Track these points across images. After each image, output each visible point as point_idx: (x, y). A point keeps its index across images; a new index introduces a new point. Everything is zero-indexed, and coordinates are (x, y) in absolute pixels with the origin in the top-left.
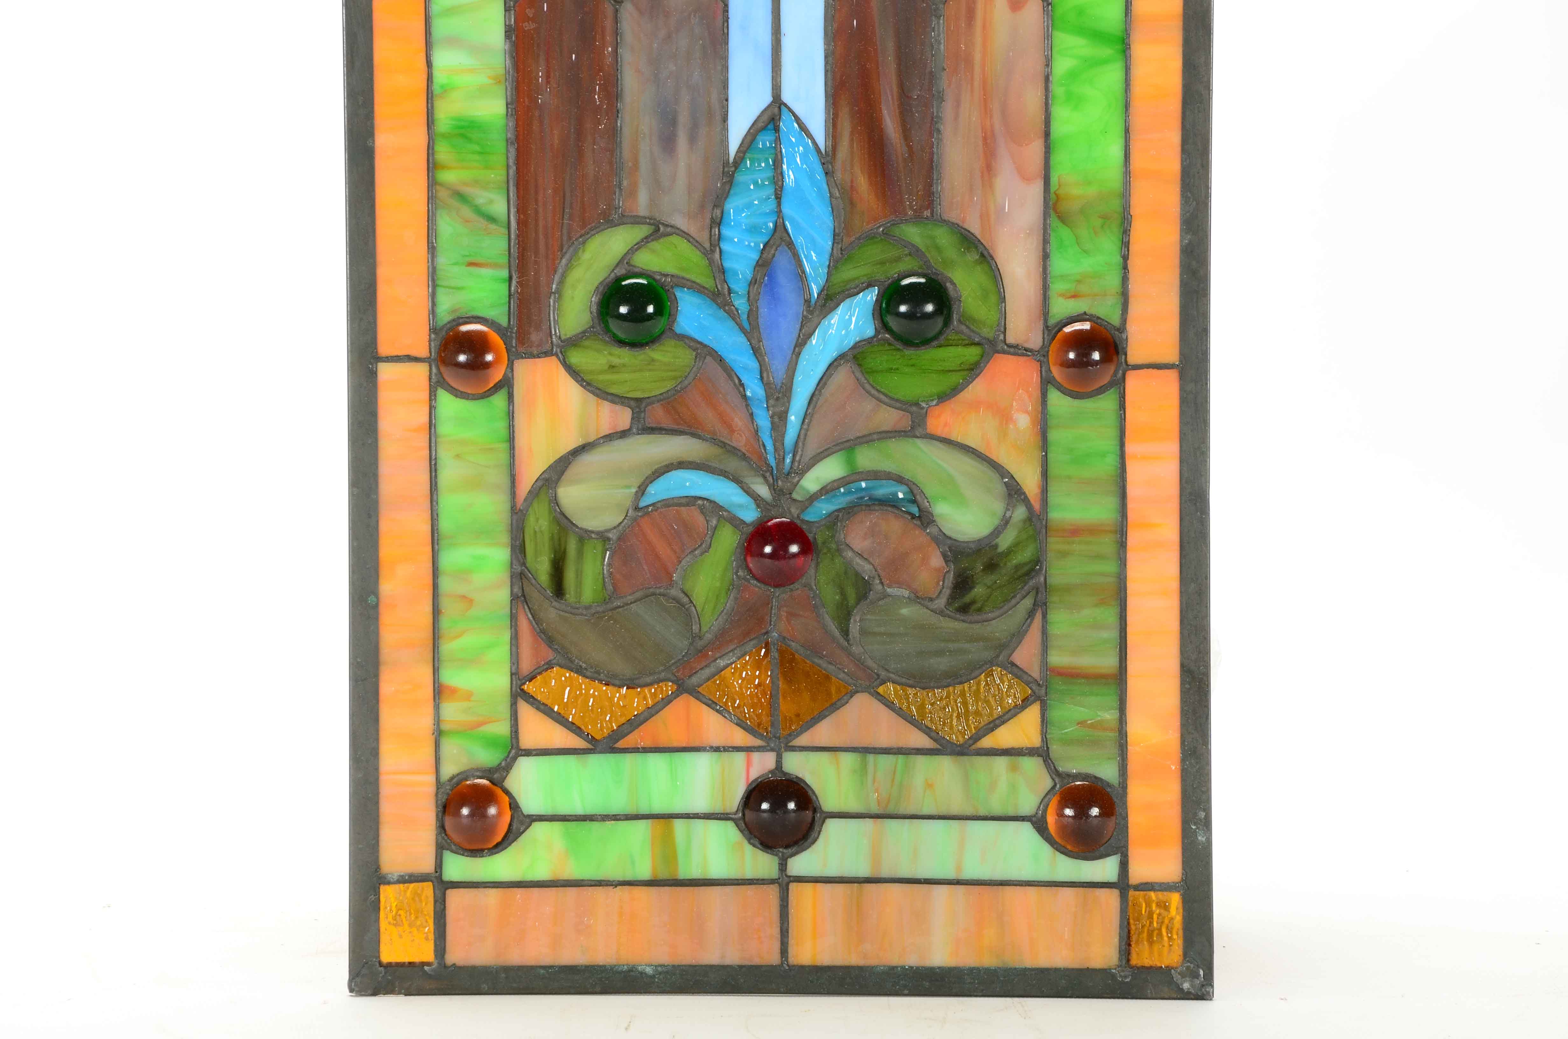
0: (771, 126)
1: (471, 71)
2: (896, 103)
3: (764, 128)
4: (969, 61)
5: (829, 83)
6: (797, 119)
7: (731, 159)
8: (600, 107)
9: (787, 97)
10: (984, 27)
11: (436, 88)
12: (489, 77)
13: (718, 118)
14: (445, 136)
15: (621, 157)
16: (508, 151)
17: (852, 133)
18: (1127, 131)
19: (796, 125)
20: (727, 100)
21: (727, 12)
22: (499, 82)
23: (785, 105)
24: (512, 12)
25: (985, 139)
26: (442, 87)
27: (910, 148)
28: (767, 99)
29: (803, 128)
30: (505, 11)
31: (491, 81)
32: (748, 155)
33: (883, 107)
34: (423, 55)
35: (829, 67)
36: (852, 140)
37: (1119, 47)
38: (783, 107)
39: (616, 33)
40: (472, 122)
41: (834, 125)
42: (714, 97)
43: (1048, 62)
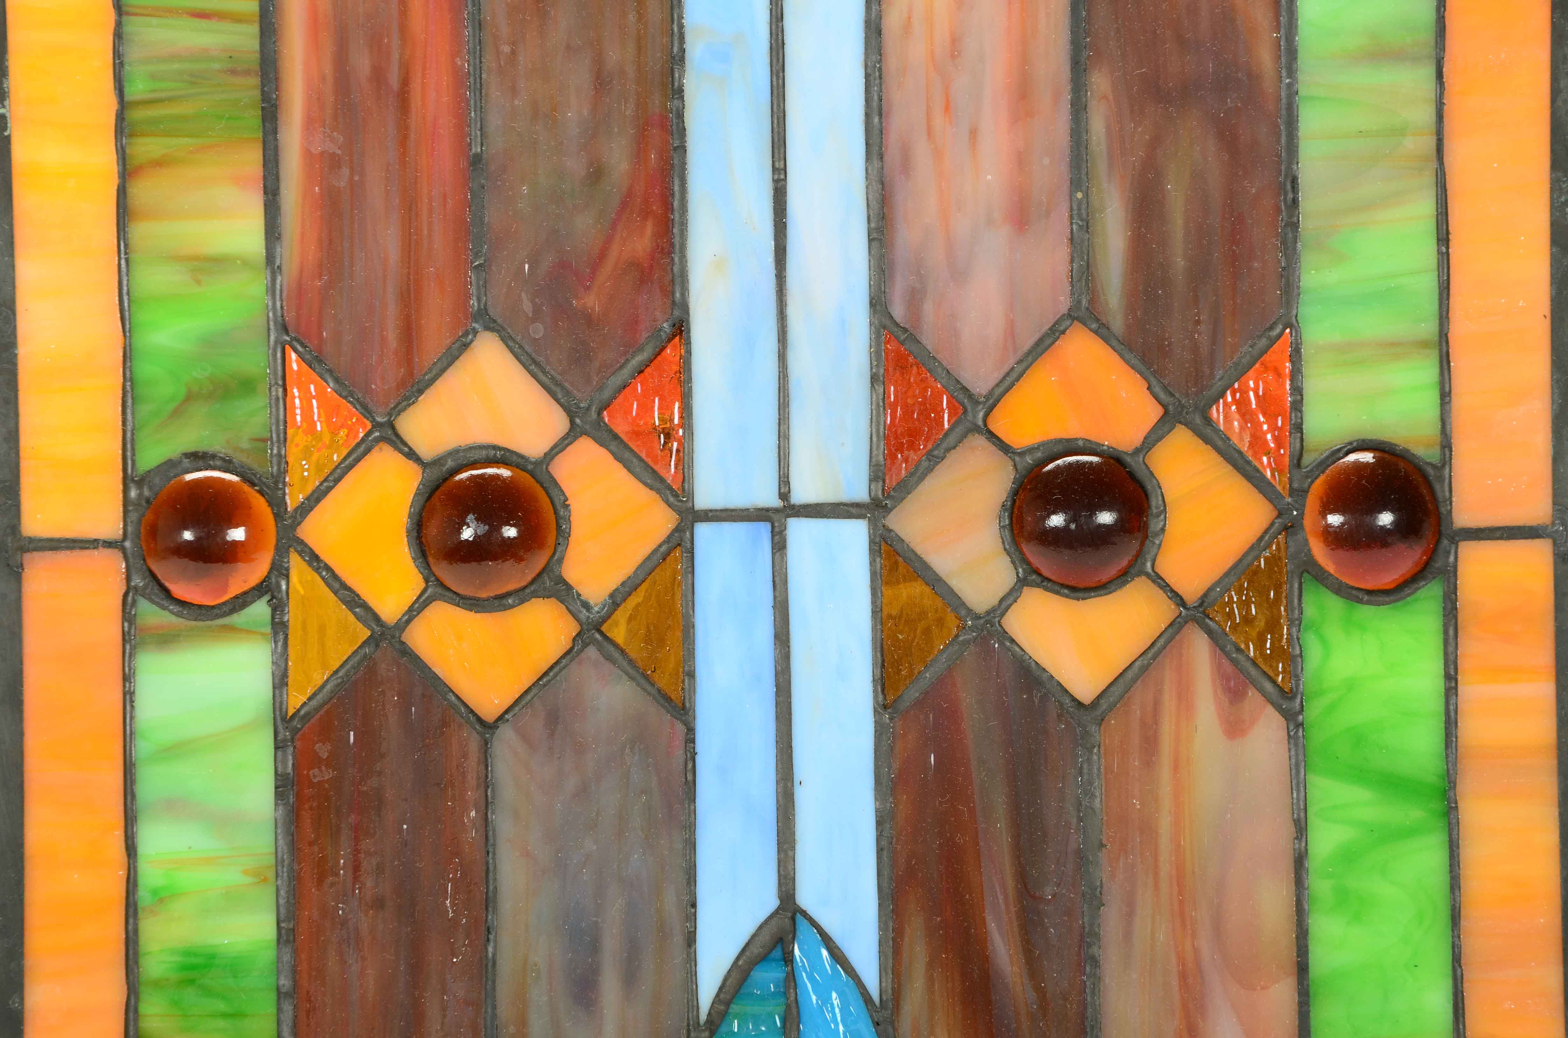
0: (777, 953)
1: (209, 861)
2: (1013, 909)
3: (763, 958)
4: (1148, 830)
5: (886, 873)
6: (827, 940)
7: (703, 1016)
8: (455, 922)
9: (806, 898)
10: (1176, 767)
11: (144, 896)
12: (245, 872)
13: (678, 939)
14: (158, 984)
15: (494, 1016)
16: (279, 1010)
17: (930, 966)
18: (1457, 960)
19: (825, 953)
20: (694, 905)
21: (693, 741)
22: (265, 880)
23: (804, 914)
24: (290, 750)
25: (1183, 976)
26: (155, 892)
27: (1041, 993)
28: (770, 902)
29: (838, 957)
30: (277, 748)
31: (248, 880)
32: (734, 1008)
33: (989, 918)
34: (119, 833)
35: (884, 843)
36: (930, 980)
37: (1438, 806)
38: (799, 917)
39: (486, 783)
40: (213, 956)
41: (897, 952)
42: (670, 900)
43: (1301, 828)
